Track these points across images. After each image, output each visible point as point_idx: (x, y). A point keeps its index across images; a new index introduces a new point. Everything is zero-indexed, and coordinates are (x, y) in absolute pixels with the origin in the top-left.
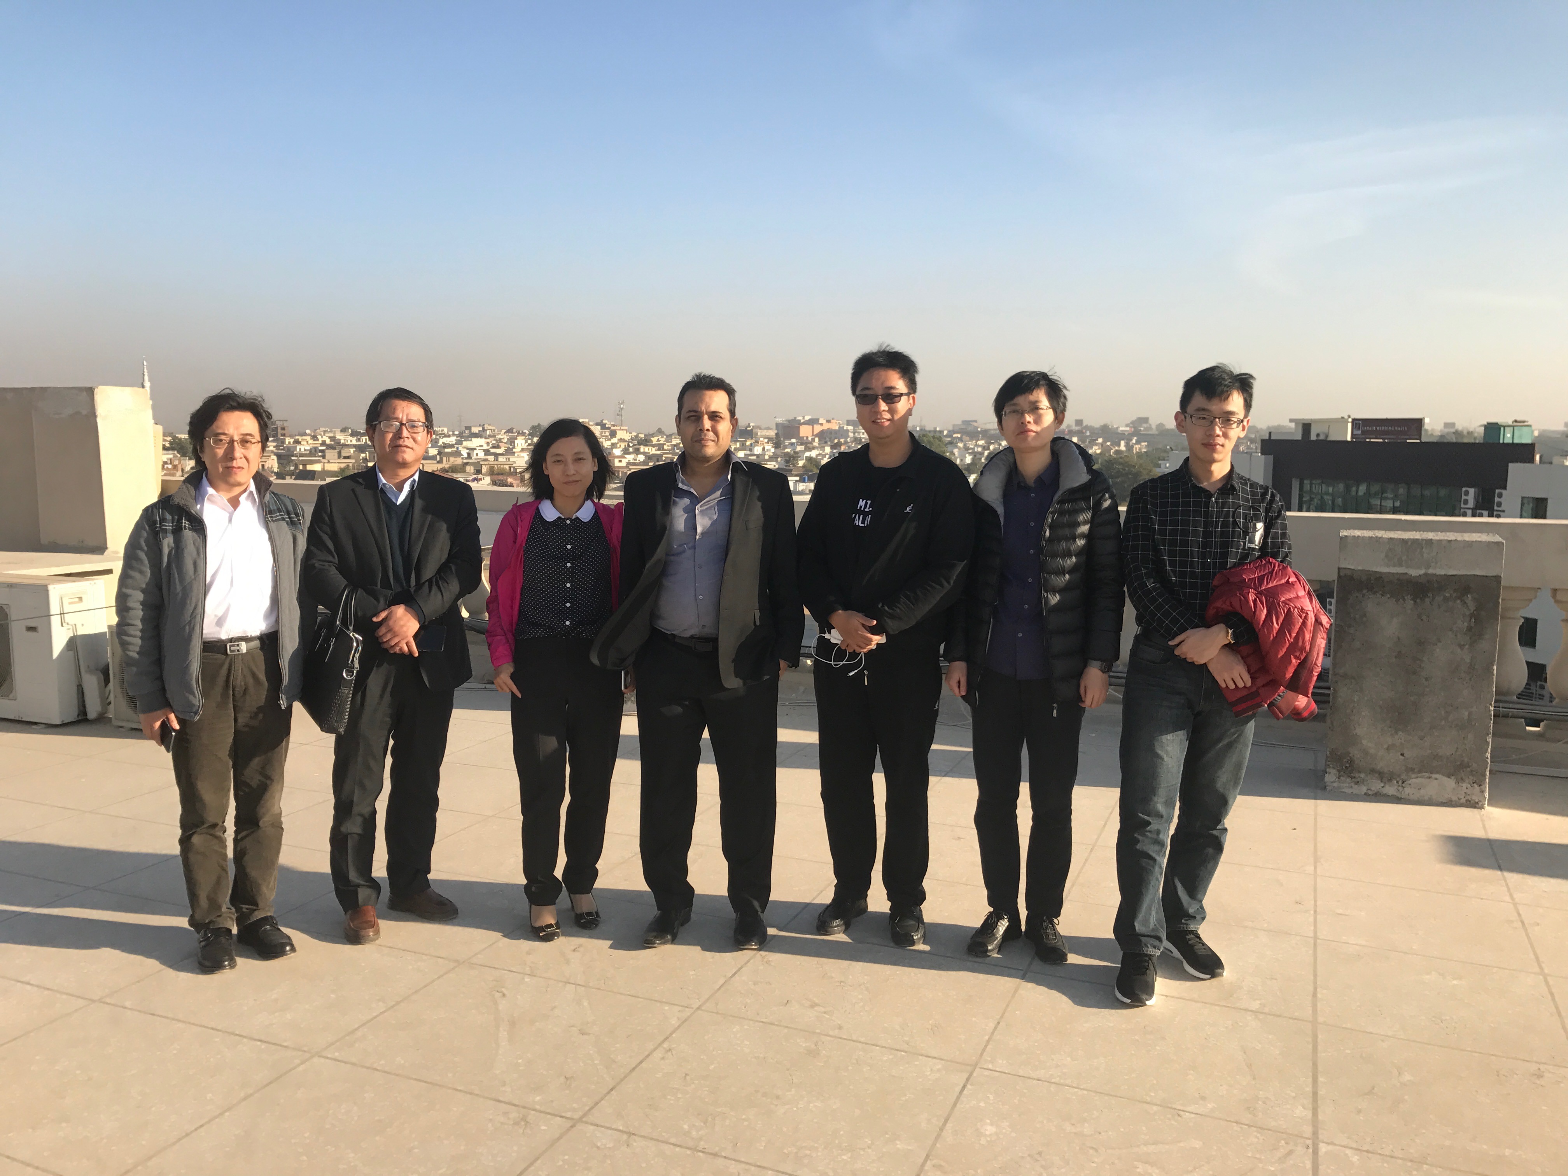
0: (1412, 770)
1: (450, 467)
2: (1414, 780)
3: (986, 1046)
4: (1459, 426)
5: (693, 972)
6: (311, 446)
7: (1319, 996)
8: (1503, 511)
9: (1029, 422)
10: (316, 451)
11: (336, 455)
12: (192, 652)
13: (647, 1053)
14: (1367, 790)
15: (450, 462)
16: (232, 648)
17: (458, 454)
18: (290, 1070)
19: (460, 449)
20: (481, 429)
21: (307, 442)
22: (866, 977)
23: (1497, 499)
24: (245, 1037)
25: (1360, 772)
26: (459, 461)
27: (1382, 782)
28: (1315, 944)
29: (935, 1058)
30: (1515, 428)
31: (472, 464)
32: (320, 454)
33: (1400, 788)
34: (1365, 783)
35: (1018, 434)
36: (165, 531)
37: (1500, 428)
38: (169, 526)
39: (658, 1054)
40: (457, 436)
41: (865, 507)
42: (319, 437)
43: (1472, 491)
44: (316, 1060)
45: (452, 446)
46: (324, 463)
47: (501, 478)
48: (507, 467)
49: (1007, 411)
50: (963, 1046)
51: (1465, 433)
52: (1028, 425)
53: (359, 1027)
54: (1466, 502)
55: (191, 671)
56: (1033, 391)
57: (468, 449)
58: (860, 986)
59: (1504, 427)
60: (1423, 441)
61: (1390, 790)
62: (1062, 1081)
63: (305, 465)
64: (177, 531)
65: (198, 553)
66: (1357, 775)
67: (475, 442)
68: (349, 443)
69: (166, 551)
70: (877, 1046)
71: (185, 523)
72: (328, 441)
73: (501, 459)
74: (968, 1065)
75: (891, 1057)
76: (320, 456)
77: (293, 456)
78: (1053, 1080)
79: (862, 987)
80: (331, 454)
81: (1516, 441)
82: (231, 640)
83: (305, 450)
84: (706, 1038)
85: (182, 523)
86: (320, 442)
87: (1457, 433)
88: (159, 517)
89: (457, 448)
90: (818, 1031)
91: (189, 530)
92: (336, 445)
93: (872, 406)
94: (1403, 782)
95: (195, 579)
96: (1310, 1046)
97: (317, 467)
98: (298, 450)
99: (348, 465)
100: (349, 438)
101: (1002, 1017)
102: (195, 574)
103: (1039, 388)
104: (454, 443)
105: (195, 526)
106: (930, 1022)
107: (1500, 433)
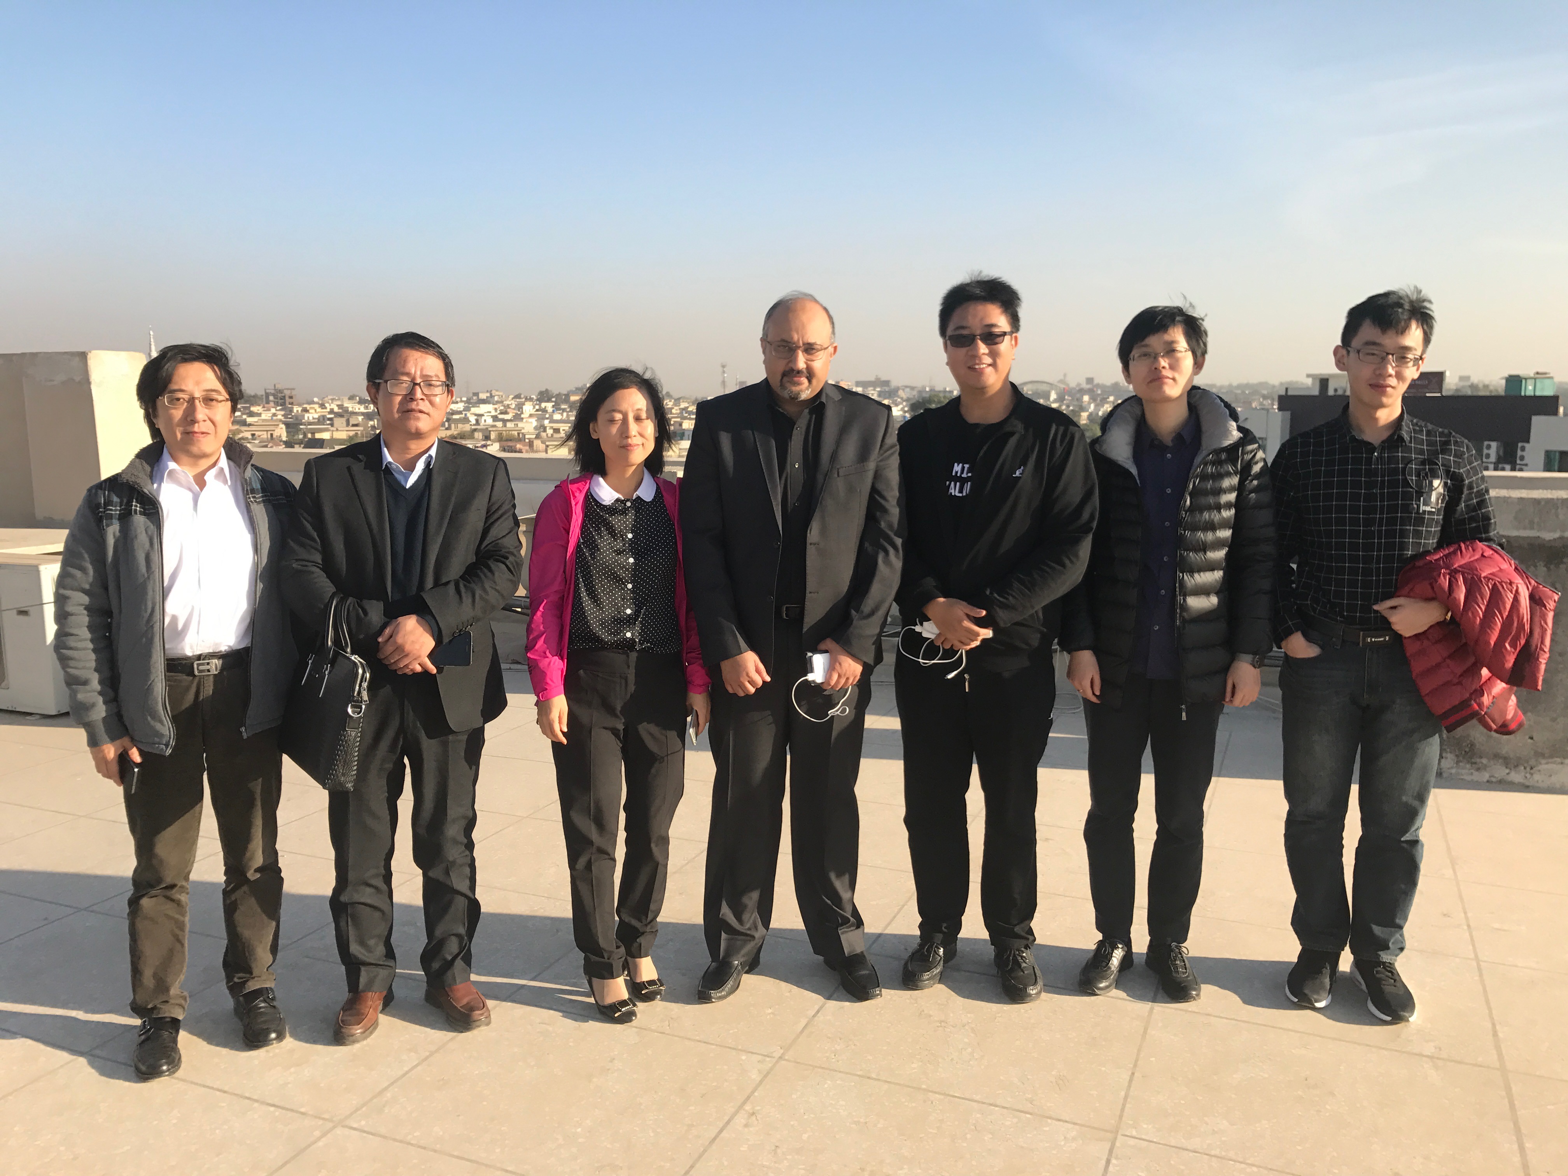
0: (1543, 755)
1: (458, 434)
2: (1546, 766)
3: (1124, 1105)
4: (1475, 379)
5: (770, 1011)
6: (319, 414)
7: (1501, 1035)
8: (1526, 465)
9: (1164, 368)
10: (324, 419)
11: (345, 423)
12: (153, 670)
13: (726, 1118)
14: (1490, 777)
15: (459, 429)
16: (201, 668)
17: (466, 420)
18: (309, 1146)
19: (468, 415)
20: (488, 395)
21: (316, 410)
22: (969, 1015)
23: (1519, 453)
24: (256, 1101)
25: (1481, 757)
26: (467, 428)
27: (1507, 768)
28: (1479, 968)
29: (1066, 1122)
30: (1537, 380)
31: (481, 430)
32: (328, 422)
33: (1528, 776)
34: (1488, 769)
35: (1151, 382)
36: (111, 517)
37: (1521, 381)
38: (116, 510)
39: (740, 1119)
40: (465, 402)
41: (962, 472)
42: (327, 405)
43: (1494, 445)
44: (339, 1131)
45: (460, 413)
46: (333, 431)
47: (510, 444)
48: (516, 433)
49: (1136, 356)
50: (1097, 1105)
51: (1481, 386)
52: (1163, 370)
53: (389, 1086)
54: (1488, 456)
55: (155, 693)
56: (1168, 327)
57: (476, 415)
58: (964, 1026)
59: (1526, 379)
60: (1444, 394)
61: (1516, 777)
62: (1223, 1154)
63: (313, 434)
64: (125, 516)
65: (151, 544)
66: (1478, 760)
67: (483, 409)
68: (357, 410)
69: (111, 541)
70: (996, 1106)
71: (136, 506)
72: (336, 409)
73: (509, 425)
74: (1107, 1131)
75: (1015, 1120)
76: (328, 425)
77: (302, 425)
78: (1213, 1153)
79: (967, 1027)
80: (340, 422)
81: (1538, 393)
82: (199, 657)
83: (313, 418)
84: (794, 1096)
85: (132, 505)
86: (328, 410)
87: (1473, 386)
88: (105, 500)
89: (466, 415)
90: (924, 1086)
91: (140, 514)
92: (343, 413)
93: (967, 348)
94: (1532, 768)
95: (149, 578)
96: (1506, 1101)
97: (326, 436)
98: (306, 418)
99: (357, 433)
100: (357, 406)
101: (1135, 1065)
102: (148, 571)
103: (1174, 325)
104: (462, 409)
105: (149, 509)
106: (1053, 1073)
107: (1521, 386)
